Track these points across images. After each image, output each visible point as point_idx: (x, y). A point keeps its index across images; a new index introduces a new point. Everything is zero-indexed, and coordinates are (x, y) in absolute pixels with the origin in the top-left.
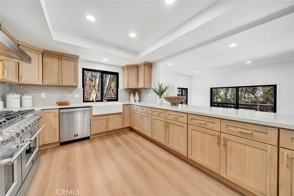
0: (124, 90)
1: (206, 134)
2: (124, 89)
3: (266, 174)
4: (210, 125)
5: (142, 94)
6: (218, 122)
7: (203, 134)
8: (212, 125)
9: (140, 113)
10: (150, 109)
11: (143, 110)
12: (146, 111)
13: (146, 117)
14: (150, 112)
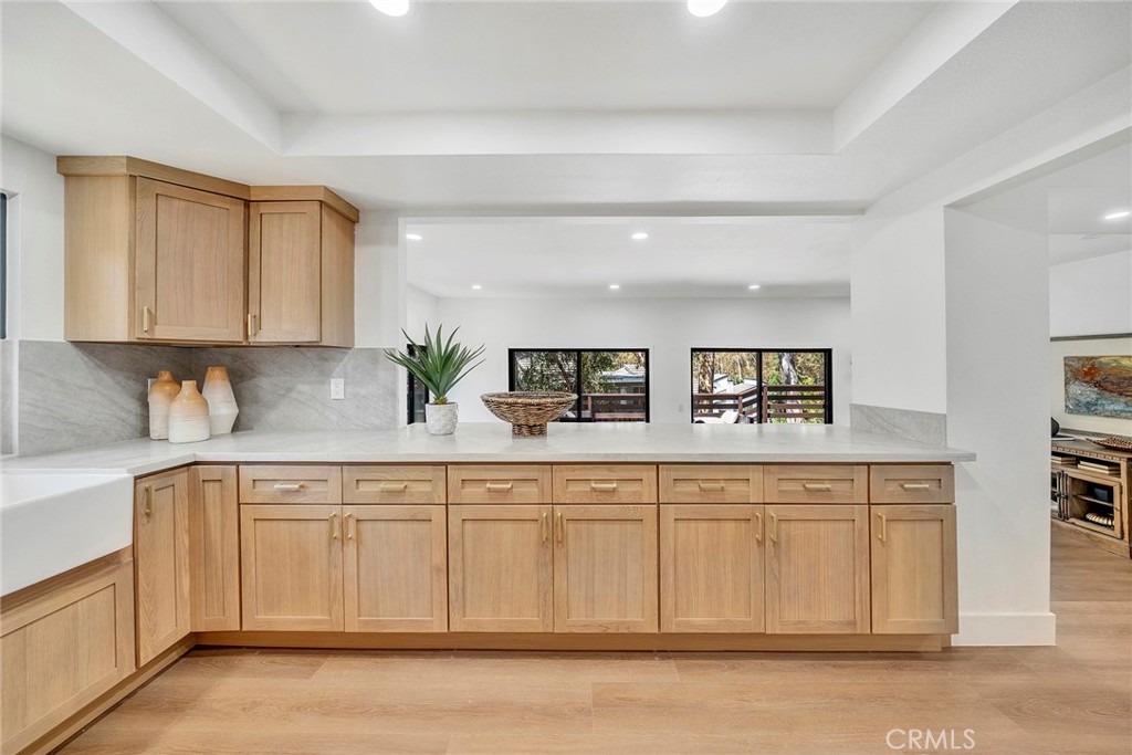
0: (74, 352)
1: (723, 523)
2: (79, 345)
3: (854, 573)
4: (735, 490)
5: (265, 384)
6: (756, 474)
7: (715, 524)
8: (741, 487)
9: (336, 510)
10: (435, 471)
11: (361, 489)
12: (390, 492)
13: (400, 526)
14: (429, 489)
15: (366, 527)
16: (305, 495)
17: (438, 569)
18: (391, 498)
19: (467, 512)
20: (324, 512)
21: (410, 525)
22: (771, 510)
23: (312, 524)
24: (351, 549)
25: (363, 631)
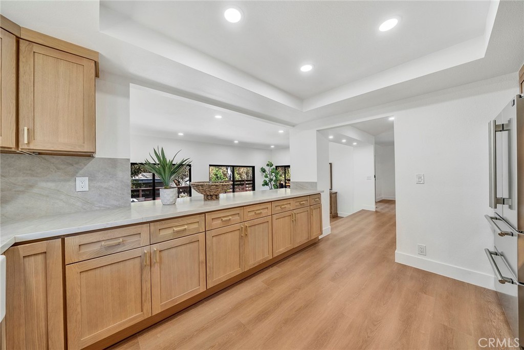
3: (308, 225)
9: (146, 249)
10: (200, 217)
11: (161, 234)
12: (178, 232)
13: (183, 247)
14: (197, 226)
15: (165, 254)
16: (124, 246)
17: (202, 262)
18: (179, 235)
19: (214, 233)
20: (138, 252)
21: (188, 246)
22: (295, 211)
23: (128, 262)
24: (156, 269)
25: (162, 310)
